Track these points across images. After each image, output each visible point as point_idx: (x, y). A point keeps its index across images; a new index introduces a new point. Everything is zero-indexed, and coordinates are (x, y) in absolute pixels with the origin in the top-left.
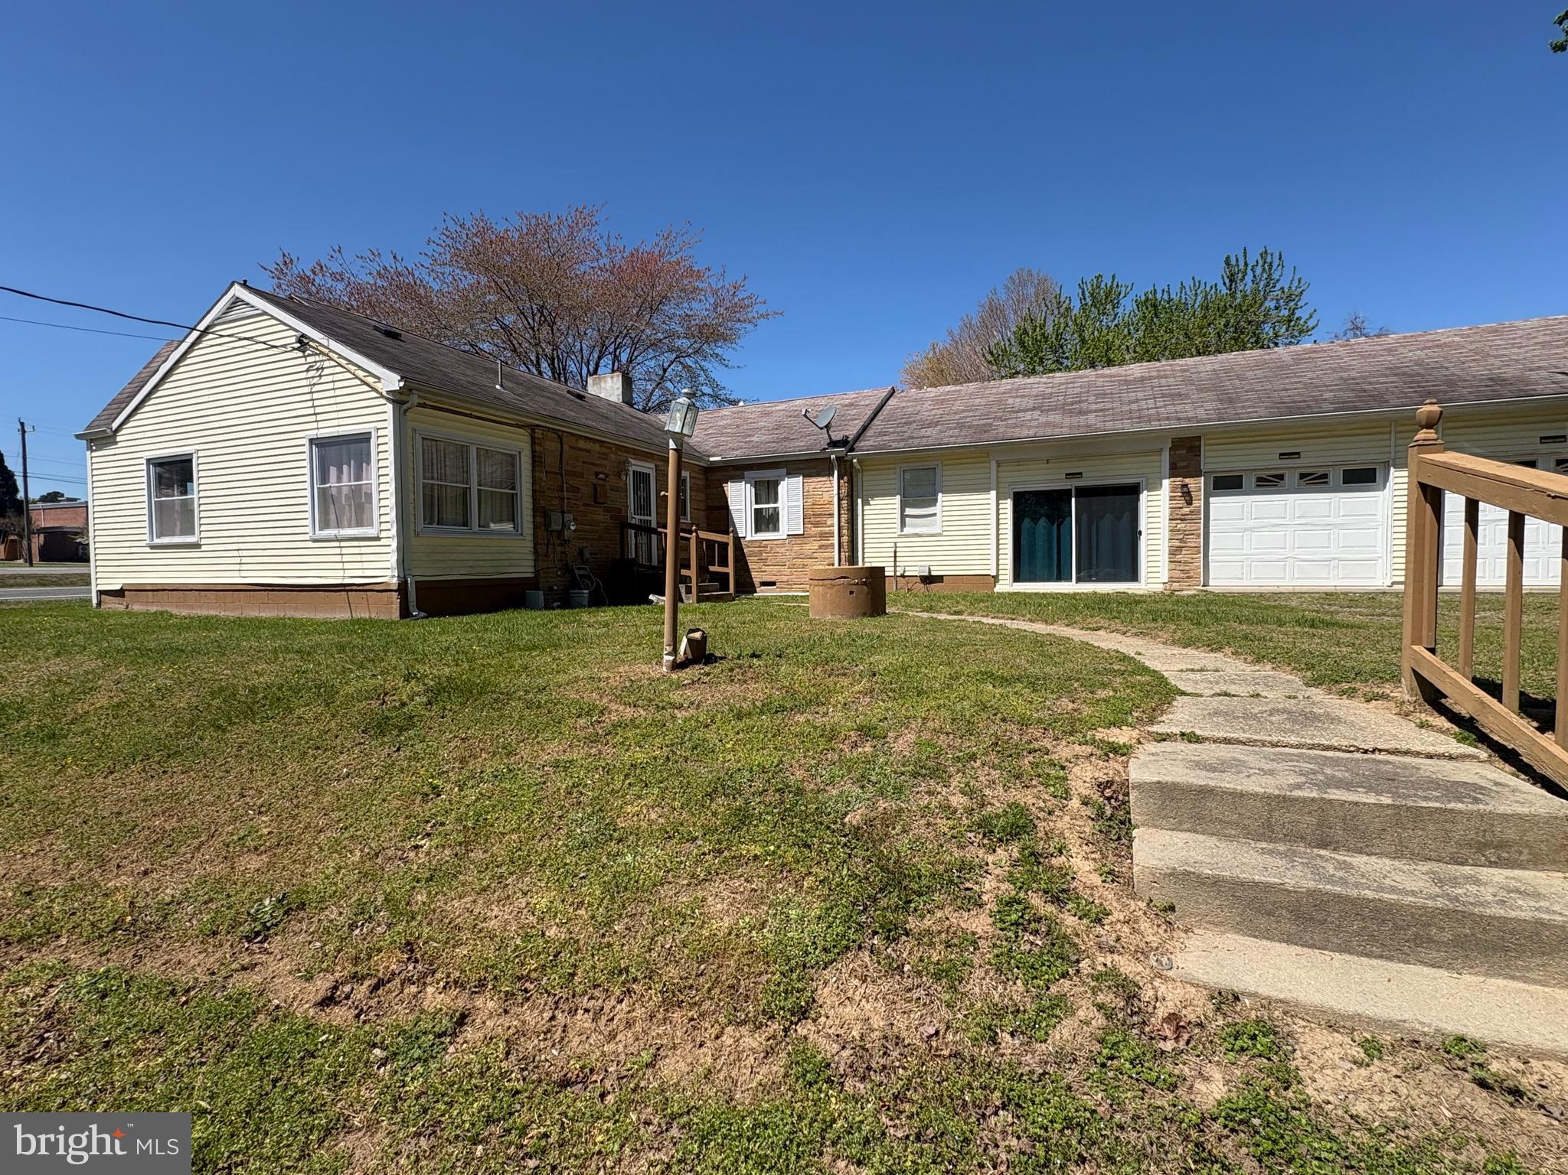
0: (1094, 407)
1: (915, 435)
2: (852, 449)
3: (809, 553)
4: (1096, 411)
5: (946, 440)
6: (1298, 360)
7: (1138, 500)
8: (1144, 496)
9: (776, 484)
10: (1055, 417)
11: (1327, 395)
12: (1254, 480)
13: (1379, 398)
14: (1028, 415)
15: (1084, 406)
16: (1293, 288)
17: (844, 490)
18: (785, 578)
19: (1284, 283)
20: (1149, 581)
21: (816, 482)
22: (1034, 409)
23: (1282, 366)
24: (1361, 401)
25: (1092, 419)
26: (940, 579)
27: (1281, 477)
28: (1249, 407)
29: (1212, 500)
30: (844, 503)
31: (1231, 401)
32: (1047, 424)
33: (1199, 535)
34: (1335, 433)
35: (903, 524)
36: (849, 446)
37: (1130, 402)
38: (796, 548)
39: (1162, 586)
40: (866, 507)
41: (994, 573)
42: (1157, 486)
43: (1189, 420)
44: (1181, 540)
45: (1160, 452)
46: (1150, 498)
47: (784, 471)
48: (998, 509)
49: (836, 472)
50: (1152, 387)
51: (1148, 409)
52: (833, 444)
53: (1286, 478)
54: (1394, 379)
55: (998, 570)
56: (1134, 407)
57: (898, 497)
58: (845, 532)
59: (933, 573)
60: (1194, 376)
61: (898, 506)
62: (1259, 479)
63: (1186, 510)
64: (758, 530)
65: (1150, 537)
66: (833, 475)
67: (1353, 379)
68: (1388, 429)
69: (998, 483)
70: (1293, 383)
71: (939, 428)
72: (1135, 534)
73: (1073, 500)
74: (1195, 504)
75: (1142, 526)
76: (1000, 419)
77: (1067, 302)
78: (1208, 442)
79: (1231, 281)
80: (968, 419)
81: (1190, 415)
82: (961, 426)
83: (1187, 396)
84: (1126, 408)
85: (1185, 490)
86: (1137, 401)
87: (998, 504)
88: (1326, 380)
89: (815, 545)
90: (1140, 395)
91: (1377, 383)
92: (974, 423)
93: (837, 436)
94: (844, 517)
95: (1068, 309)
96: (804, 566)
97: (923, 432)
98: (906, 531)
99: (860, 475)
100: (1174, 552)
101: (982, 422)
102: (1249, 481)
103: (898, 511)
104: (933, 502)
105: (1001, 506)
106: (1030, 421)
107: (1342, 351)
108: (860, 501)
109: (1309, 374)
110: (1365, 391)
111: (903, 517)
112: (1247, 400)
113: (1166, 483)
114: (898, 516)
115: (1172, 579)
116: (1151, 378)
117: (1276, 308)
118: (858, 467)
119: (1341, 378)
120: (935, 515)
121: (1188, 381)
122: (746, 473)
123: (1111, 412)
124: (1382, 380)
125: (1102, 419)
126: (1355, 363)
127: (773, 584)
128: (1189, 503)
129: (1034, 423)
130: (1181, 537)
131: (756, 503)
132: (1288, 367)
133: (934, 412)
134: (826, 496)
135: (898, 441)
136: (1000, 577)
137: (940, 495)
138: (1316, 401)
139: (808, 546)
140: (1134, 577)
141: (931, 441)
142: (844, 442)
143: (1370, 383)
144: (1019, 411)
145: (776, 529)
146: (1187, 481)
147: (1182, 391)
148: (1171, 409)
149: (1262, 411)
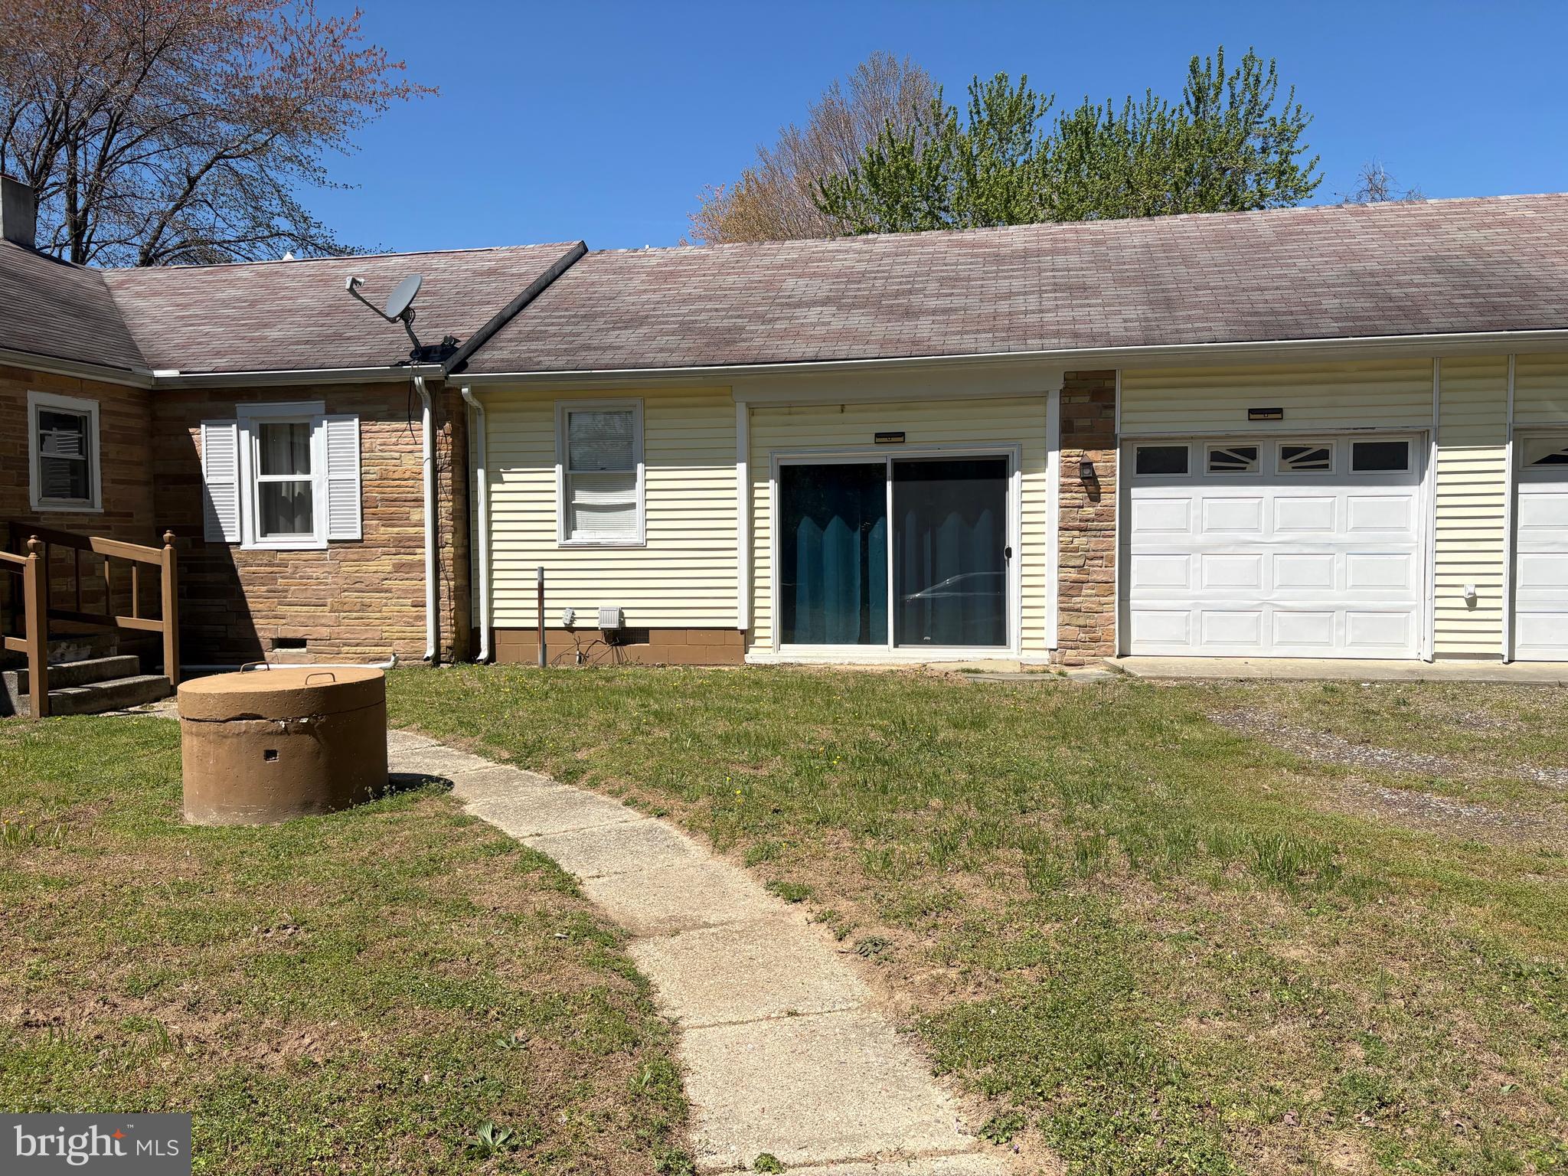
0: (932, 303)
1: (595, 342)
2: (461, 367)
3: (375, 579)
4: (934, 312)
5: (649, 358)
6: (1284, 235)
7: (1005, 488)
8: (1015, 482)
9: (307, 431)
10: (859, 320)
11: (1329, 303)
12: (1206, 457)
13: (1411, 313)
14: (813, 314)
15: (916, 300)
16: (1289, 121)
17: (445, 451)
18: (325, 632)
19: (1275, 111)
20: (1026, 644)
21: (385, 432)
22: (826, 302)
23: (1258, 245)
24: (1383, 318)
25: (924, 327)
26: (641, 635)
27: (1251, 453)
28: (1200, 319)
29: (1135, 492)
30: (446, 478)
31: (1169, 304)
32: (844, 335)
33: (1111, 560)
34: (1341, 375)
35: (570, 525)
36: (454, 360)
37: (999, 297)
38: (347, 568)
39: (1046, 655)
40: (495, 487)
41: (743, 625)
42: (1037, 464)
43: (1093, 338)
44: (1080, 568)
45: (1043, 397)
46: (1027, 486)
47: (319, 405)
48: (751, 499)
49: (427, 414)
50: (1040, 271)
51: (1026, 313)
52: (423, 353)
53: (1260, 454)
54: (1437, 278)
55: (752, 619)
56: (1003, 307)
57: (559, 468)
58: (448, 537)
59: (629, 624)
60: (1111, 254)
61: (558, 486)
62: (1215, 456)
63: (1090, 511)
64: (269, 526)
65: (1026, 560)
66: (420, 419)
67: (1372, 274)
68: (1427, 372)
69: (751, 446)
70: (1273, 278)
71: (644, 330)
72: (1000, 554)
73: (889, 485)
74: (1105, 499)
75: (1013, 539)
76: (762, 318)
77: (951, 115)
78: (1127, 382)
79: (1198, 100)
80: (703, 316)
81: (1097, 328)
82: (686, 328)
83: (1096, 291)
84: (988, 308)
85: (1087, 472)
86: (1009, 295)
87: (751, 490)
88: (1329, 275)
89: (386, 564)
90: (1017, 284)
91: (1411, 284)
92: (713, 324)
93: (431, 337)
94: (446, 507)
95: (952, 128)
96: (365, 607)
97: (611, 338)
98: (578, 537)
99: (481, 420)
100: (1068, 590)
101: (726, 323)
102: (1198, 459)
103: (559, 496)
104: (628, 481)
105: (757, 493)
106: (814, 325)
107: (1354, 224)
108: (481, 473)
109: (1302, 263)
110: (1391, 299)
111: (570, 510)
112: (1195, 306)
113: (1054, 457)
114: (559, 506)
115: (1064, 644)
116: (1039, 253)
117: (1264, 150)
118: (475, 403)
119: (1352, 273)
120: (632, 506)
121: (1101, 263)
122: (241, 408)
123: (961, 315)
124: (1418, 278)
125: (943, 328)
126: (1374, 245)
127: (300, 643)
128: (1095, 497)
129: (820, 330)
130: (1079, 562)
131: (263, 473)
132: (1266, 246)
133: (645, 297)
134: (408, 462)
135: (557, 353)
136: (758, 633)
137: (640, 467)
138: (1311, 313)
139: (372, 566)
140: (998, 637)
141: (620, 357)
142: (446, 350)
143: (1399, 285)
144: (798, 305)
145: (308, 528)
146: (1091, 455)
147: (1089, 281)
148: (1066, 314)
149: (1220, 329)
